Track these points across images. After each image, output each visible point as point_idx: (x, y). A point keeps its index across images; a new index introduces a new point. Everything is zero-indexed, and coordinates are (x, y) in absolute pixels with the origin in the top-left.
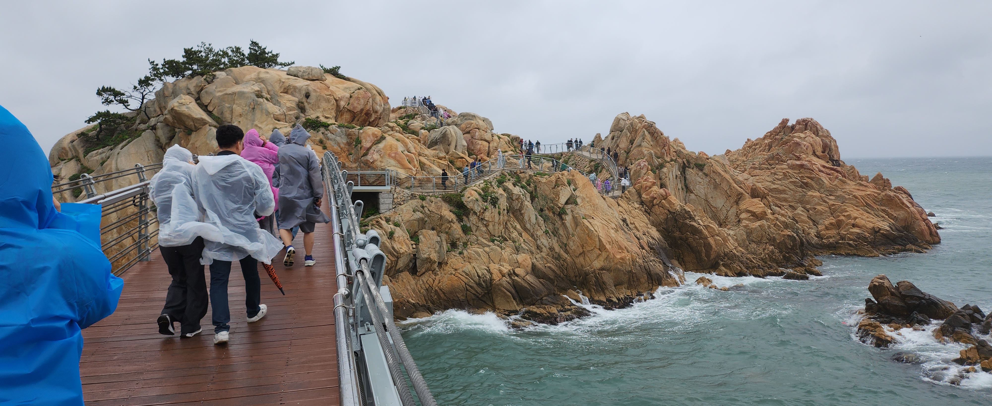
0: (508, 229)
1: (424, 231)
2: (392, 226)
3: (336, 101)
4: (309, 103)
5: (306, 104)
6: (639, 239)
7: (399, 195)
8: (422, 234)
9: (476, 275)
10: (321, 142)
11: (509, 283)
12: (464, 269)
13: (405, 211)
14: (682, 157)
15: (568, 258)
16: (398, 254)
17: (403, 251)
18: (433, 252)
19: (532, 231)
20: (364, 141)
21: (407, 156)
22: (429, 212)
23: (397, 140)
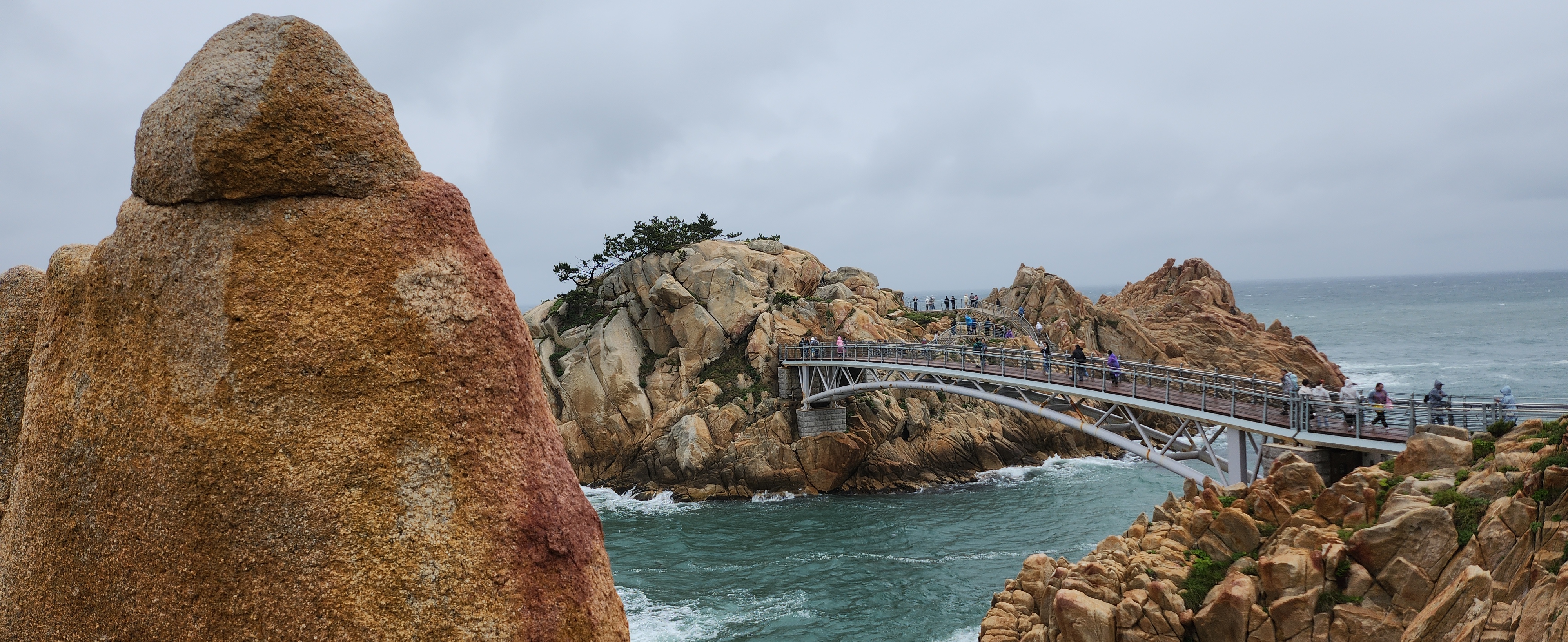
1: (909, 399)
2: (885, 395)
3: (795, 273)
4: (776, 278)
8: (909, 402)
9: (960, 438)
10: (795, 316)
11: (992, 445)
12: (949, 433)
14: (1091, 312)
17: (898, 417)
18: (920, 417)
20: (836, 313)
23: (865, 311)
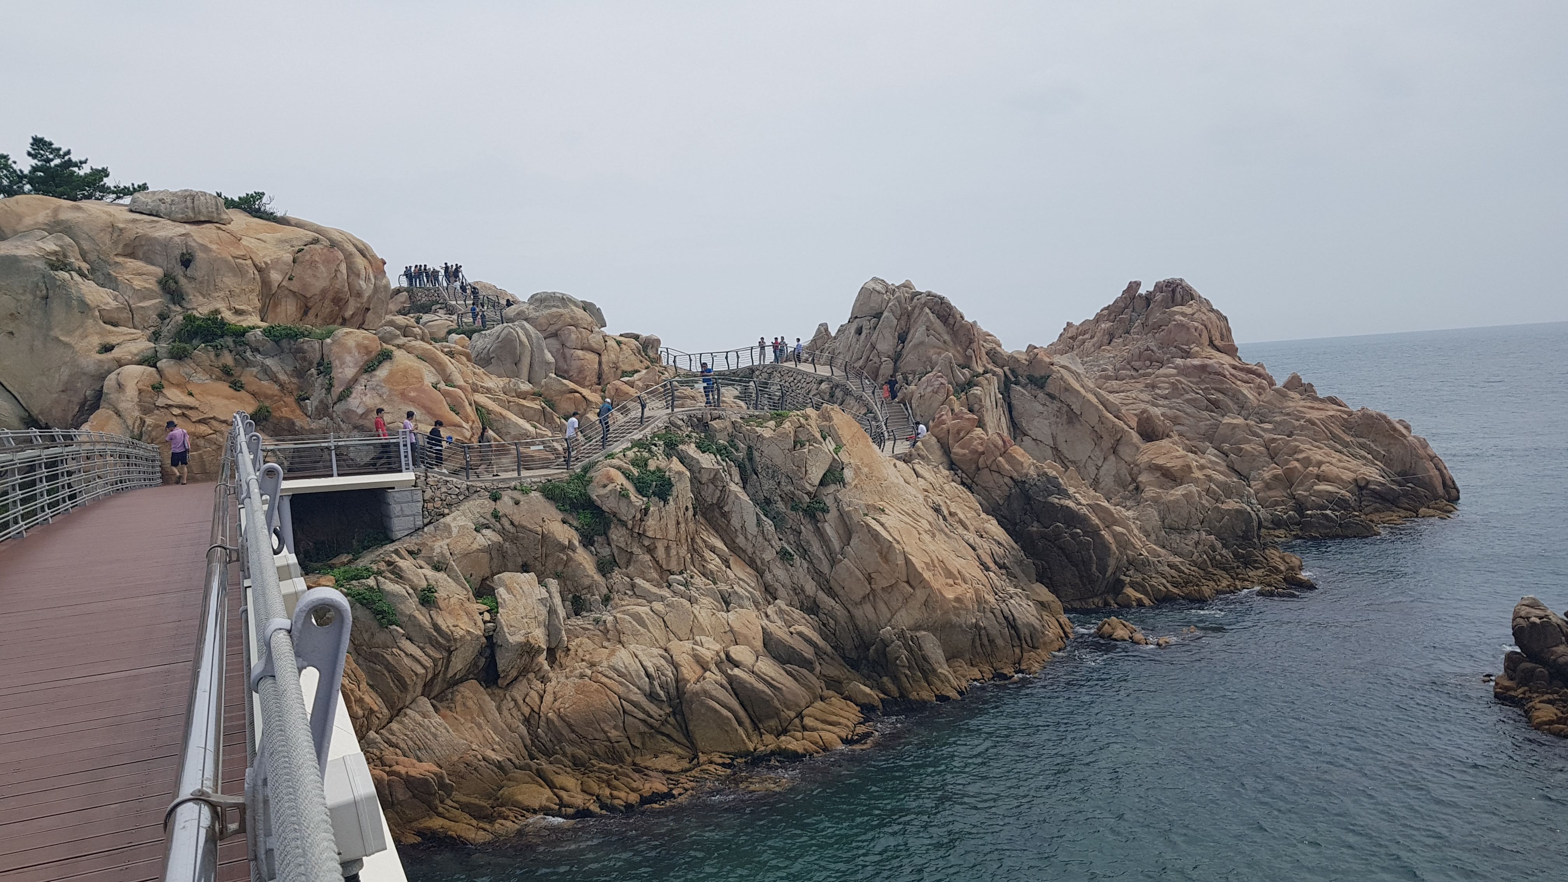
0: (699, 554)
1: (506, 576)
2: (429, 572)
3: (260, 270)
4: (192, 279)
5: (183, 281)
6: (974, 549)
7: (438, 493)
8: (503, 584)
9: (643, 673)
10: (226, 372)
11: (722, 686)
12: (614, 661)
13: (455, 531)
14: (1000, 362)
15: (837, 606)
16: (449, 641)
17: (462, 633)
18: (534, 624)
19: (750, 551)
20: (337, 362)
21: (445, 394)
22: (512, 529)
23: (420, 358)
